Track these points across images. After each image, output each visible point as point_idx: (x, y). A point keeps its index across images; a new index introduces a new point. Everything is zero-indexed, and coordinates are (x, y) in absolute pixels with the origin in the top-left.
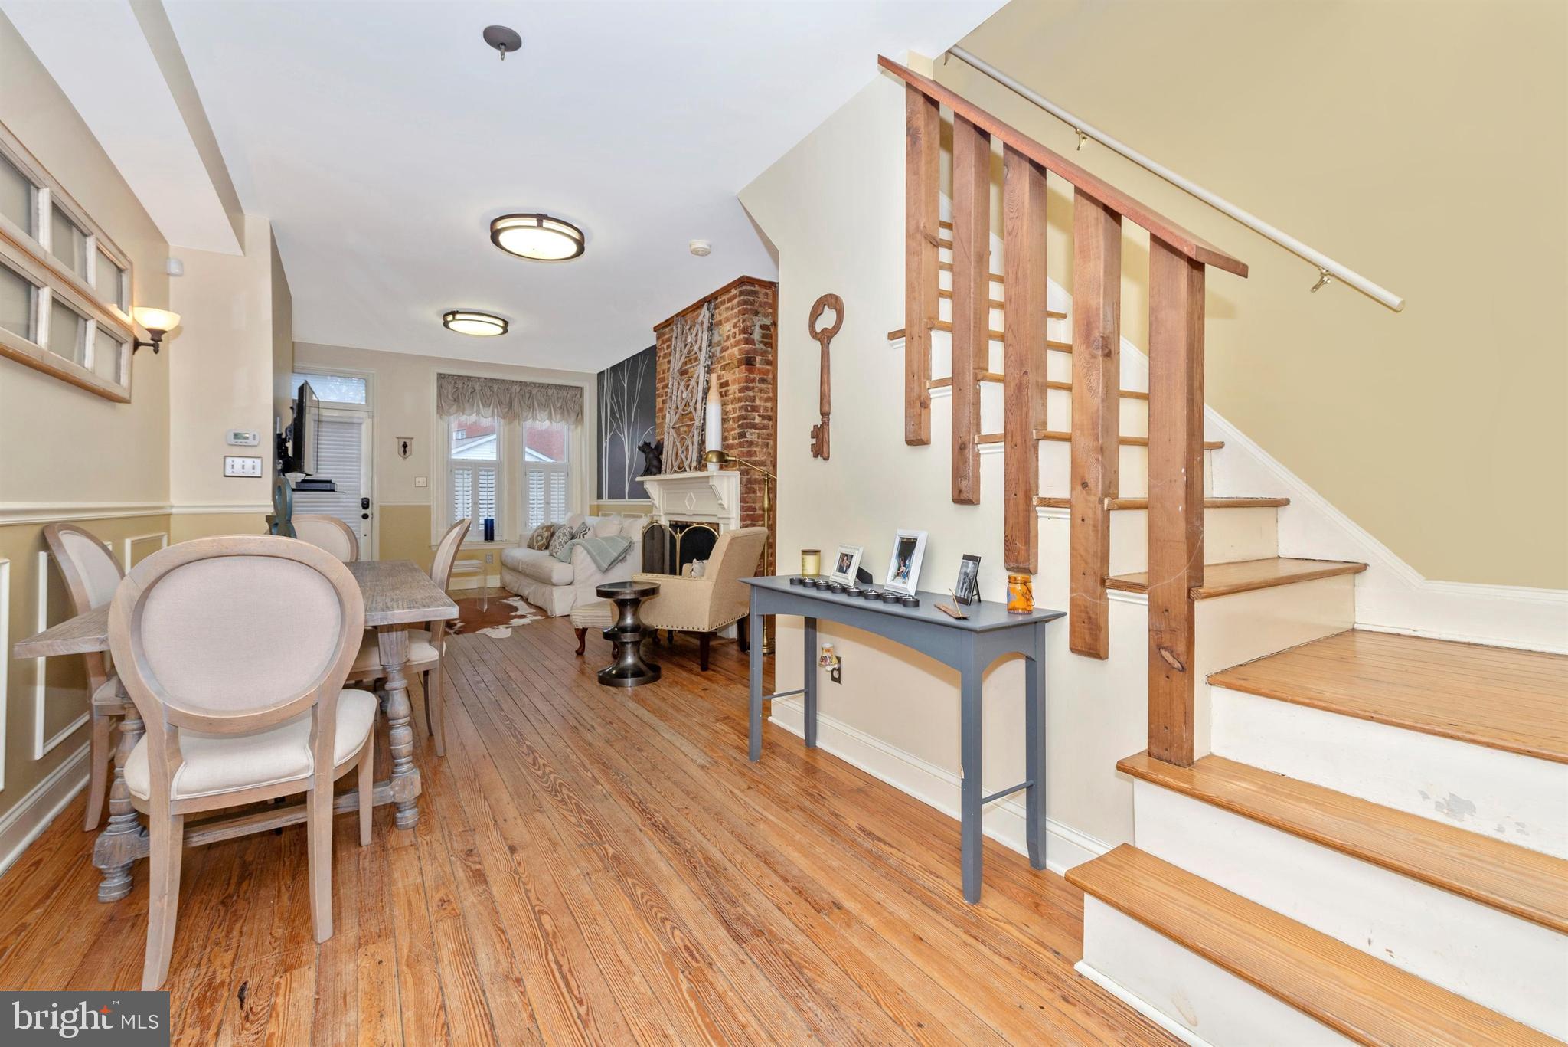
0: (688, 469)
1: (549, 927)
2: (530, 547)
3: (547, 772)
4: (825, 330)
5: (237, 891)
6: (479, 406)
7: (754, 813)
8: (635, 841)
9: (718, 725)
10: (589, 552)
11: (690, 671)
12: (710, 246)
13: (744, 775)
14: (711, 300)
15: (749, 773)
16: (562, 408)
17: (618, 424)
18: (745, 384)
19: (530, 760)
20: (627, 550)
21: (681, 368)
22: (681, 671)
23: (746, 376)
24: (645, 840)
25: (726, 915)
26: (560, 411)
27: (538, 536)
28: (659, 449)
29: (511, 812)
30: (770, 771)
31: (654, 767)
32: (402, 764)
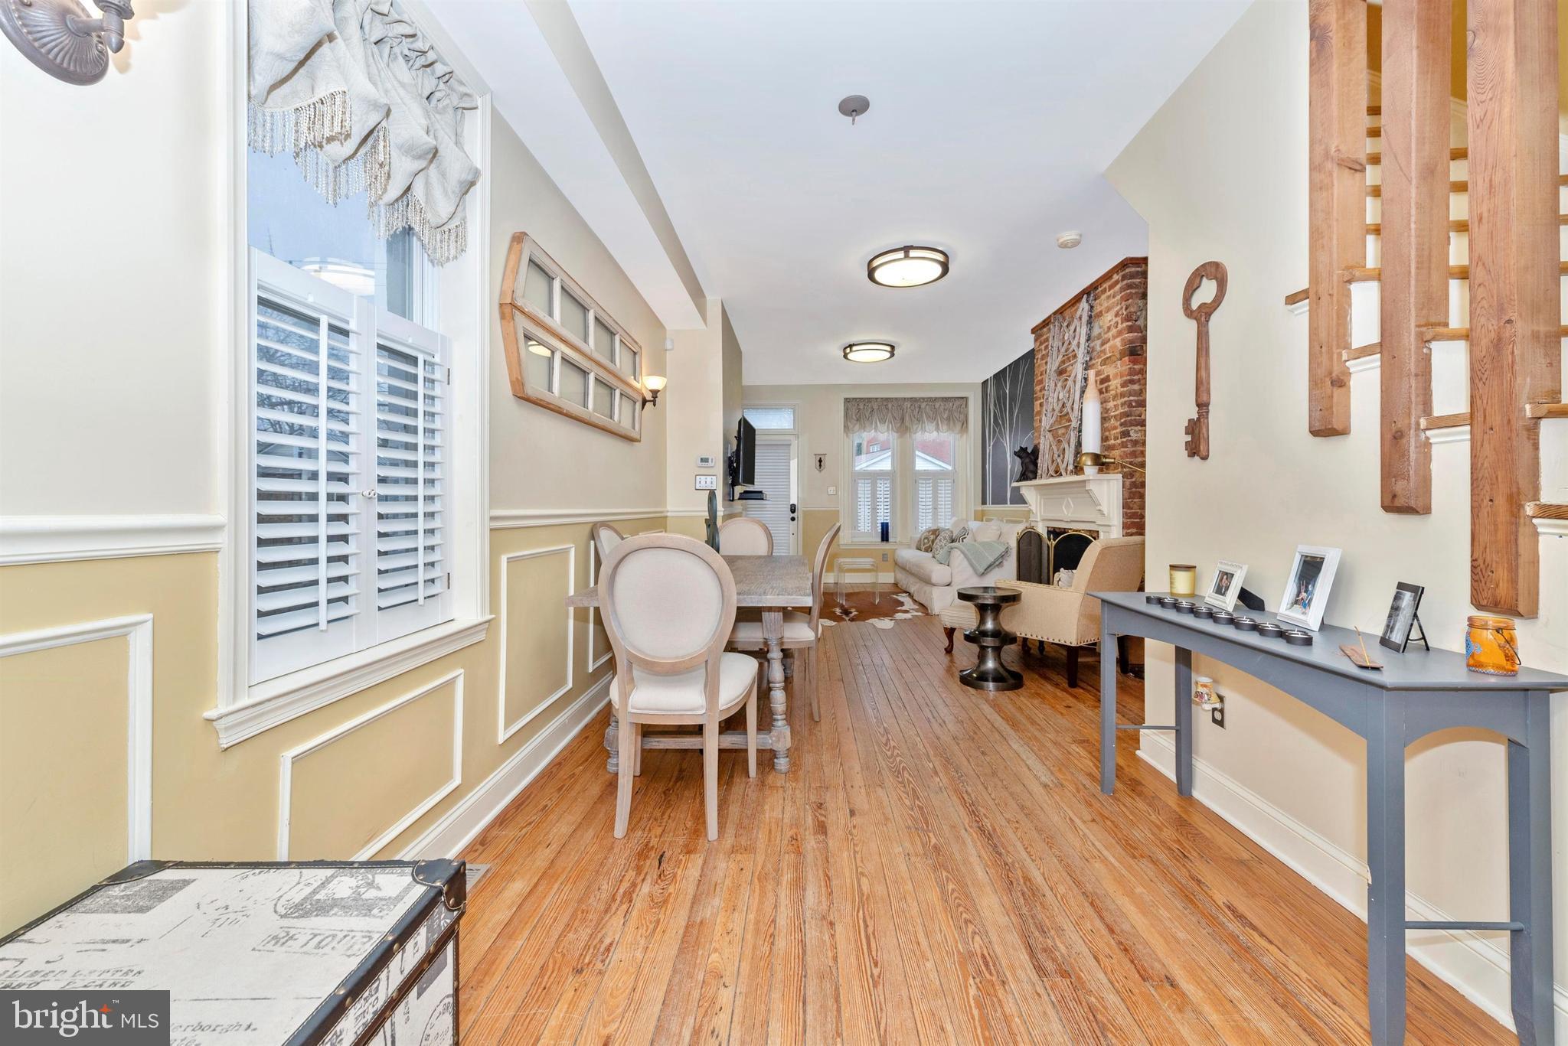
0: (1064, 473)
1: (865, 889)
2: (919, 549)
3: (895, 754)
4: (1202, 306)
5: (673, 787)
6: (876, 423)
7: (1092, 848)
8: (958, 838)
9: (1074, 747)
10: (965, 556)
11: (1057, 685)
12: (1081, 236)
13: (1091, 805)
14: (1091, 291)
15: (1097, 805)
16: (948, 419)
17: (1000, 430)
18: (1129, 378)
19: (884, 740)
20: (1003, 556)
21: (1059, 366)
22: (1046, 684)
23: (1130, 368)
24: (969, 841)
25: (1032, 941)
26: (946, 422)
27: (925, 538)
28: (1036, 452)
29: (858, 780)
30: (1124, 809)
31: (994, 774)
32: (778, 720)
